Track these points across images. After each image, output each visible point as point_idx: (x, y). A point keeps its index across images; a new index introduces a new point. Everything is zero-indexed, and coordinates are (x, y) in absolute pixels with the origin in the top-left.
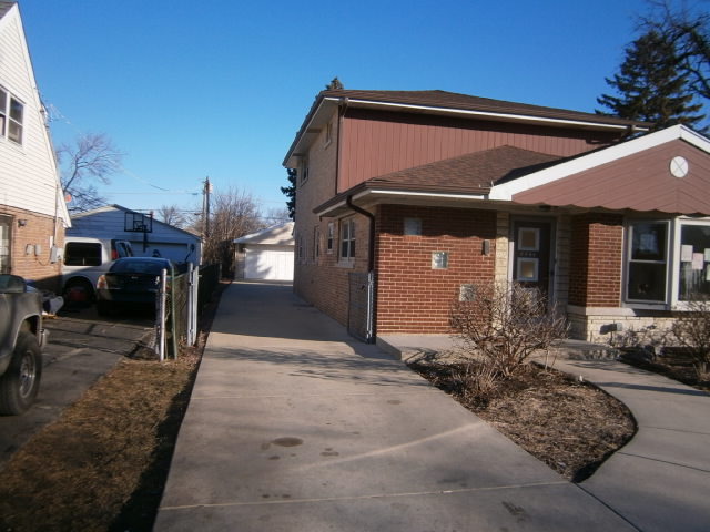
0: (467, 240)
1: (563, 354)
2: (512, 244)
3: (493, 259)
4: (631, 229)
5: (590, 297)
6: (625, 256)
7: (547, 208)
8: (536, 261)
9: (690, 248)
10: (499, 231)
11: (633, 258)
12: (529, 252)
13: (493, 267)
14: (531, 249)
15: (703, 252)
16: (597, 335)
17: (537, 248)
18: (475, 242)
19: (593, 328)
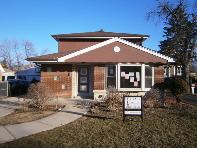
0: (64, 72)
1: (75, 103)
2: (77, 73)
3: (71, 77)
4: (107, 68)
5: (95, 87)
6: (106, 75)
7: (84, 63)
8: (86, 78)
9: (124, 72)
10: (73, 70)
11: (108, 76)
12: (84, 75)
13: (71, 80)
14: (84, 74)
15: (129, 73)
16: (97, 98)
17: (86, 74)
18: (66, 73)
19: (96, 96)
